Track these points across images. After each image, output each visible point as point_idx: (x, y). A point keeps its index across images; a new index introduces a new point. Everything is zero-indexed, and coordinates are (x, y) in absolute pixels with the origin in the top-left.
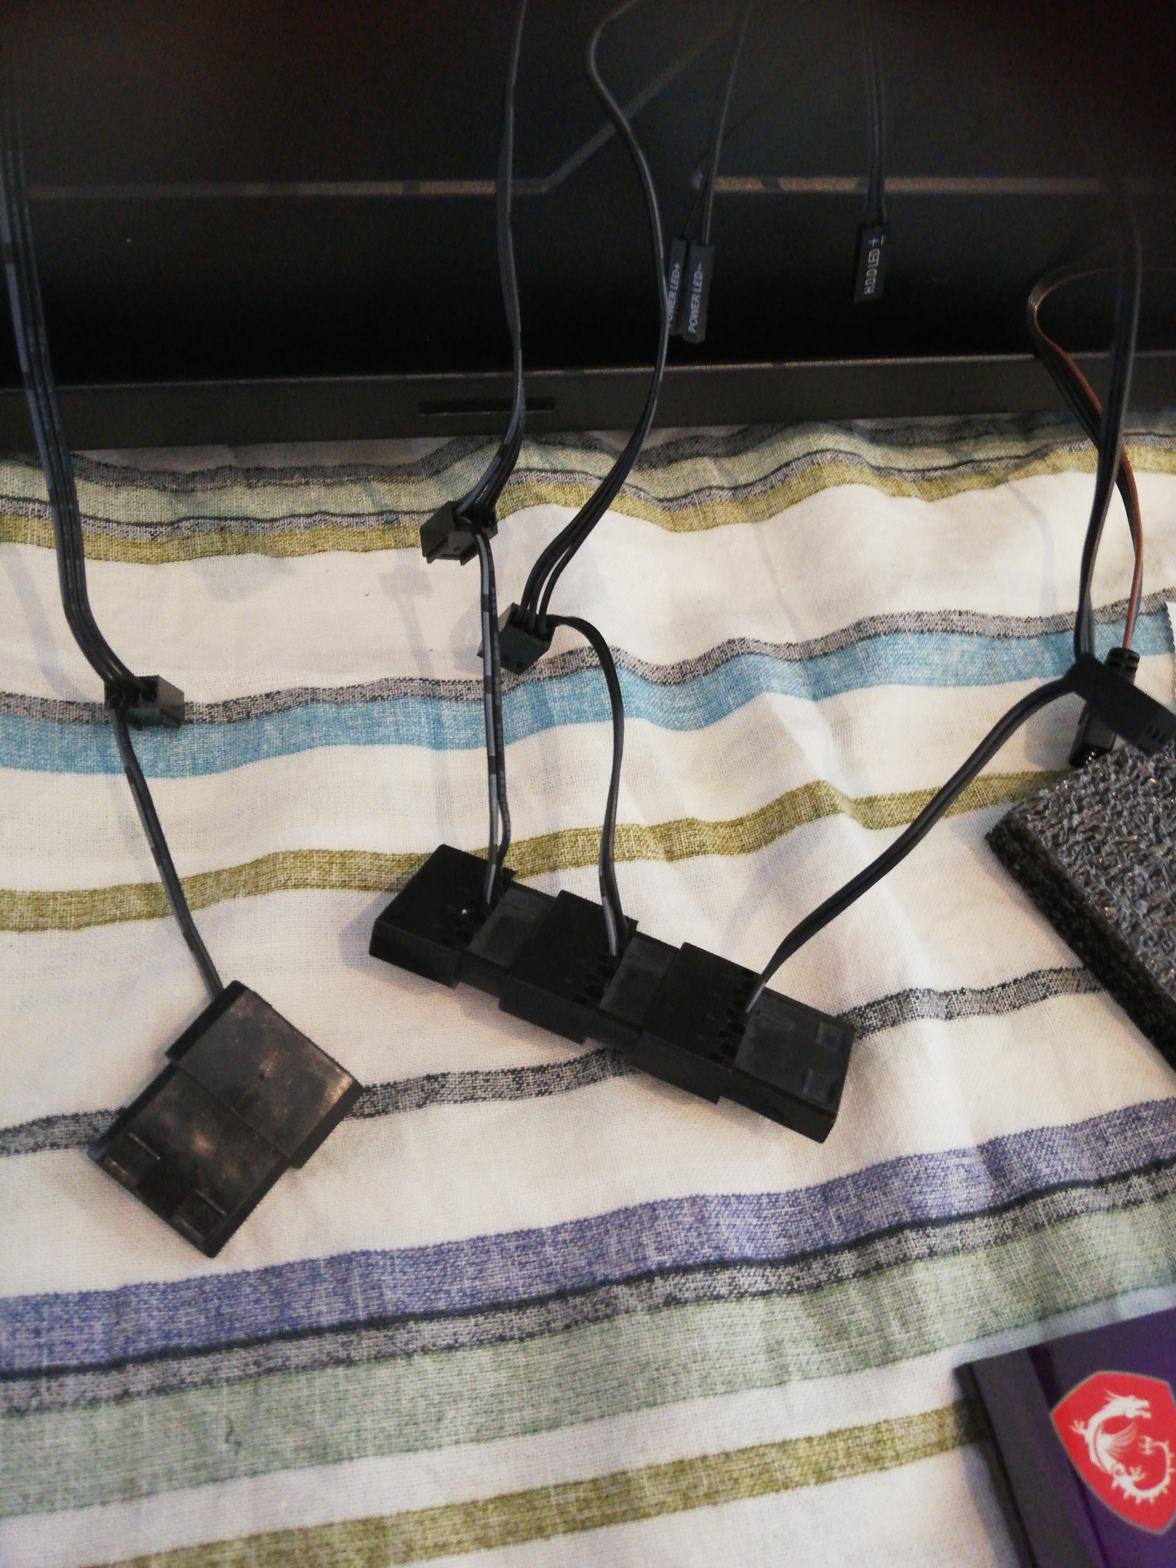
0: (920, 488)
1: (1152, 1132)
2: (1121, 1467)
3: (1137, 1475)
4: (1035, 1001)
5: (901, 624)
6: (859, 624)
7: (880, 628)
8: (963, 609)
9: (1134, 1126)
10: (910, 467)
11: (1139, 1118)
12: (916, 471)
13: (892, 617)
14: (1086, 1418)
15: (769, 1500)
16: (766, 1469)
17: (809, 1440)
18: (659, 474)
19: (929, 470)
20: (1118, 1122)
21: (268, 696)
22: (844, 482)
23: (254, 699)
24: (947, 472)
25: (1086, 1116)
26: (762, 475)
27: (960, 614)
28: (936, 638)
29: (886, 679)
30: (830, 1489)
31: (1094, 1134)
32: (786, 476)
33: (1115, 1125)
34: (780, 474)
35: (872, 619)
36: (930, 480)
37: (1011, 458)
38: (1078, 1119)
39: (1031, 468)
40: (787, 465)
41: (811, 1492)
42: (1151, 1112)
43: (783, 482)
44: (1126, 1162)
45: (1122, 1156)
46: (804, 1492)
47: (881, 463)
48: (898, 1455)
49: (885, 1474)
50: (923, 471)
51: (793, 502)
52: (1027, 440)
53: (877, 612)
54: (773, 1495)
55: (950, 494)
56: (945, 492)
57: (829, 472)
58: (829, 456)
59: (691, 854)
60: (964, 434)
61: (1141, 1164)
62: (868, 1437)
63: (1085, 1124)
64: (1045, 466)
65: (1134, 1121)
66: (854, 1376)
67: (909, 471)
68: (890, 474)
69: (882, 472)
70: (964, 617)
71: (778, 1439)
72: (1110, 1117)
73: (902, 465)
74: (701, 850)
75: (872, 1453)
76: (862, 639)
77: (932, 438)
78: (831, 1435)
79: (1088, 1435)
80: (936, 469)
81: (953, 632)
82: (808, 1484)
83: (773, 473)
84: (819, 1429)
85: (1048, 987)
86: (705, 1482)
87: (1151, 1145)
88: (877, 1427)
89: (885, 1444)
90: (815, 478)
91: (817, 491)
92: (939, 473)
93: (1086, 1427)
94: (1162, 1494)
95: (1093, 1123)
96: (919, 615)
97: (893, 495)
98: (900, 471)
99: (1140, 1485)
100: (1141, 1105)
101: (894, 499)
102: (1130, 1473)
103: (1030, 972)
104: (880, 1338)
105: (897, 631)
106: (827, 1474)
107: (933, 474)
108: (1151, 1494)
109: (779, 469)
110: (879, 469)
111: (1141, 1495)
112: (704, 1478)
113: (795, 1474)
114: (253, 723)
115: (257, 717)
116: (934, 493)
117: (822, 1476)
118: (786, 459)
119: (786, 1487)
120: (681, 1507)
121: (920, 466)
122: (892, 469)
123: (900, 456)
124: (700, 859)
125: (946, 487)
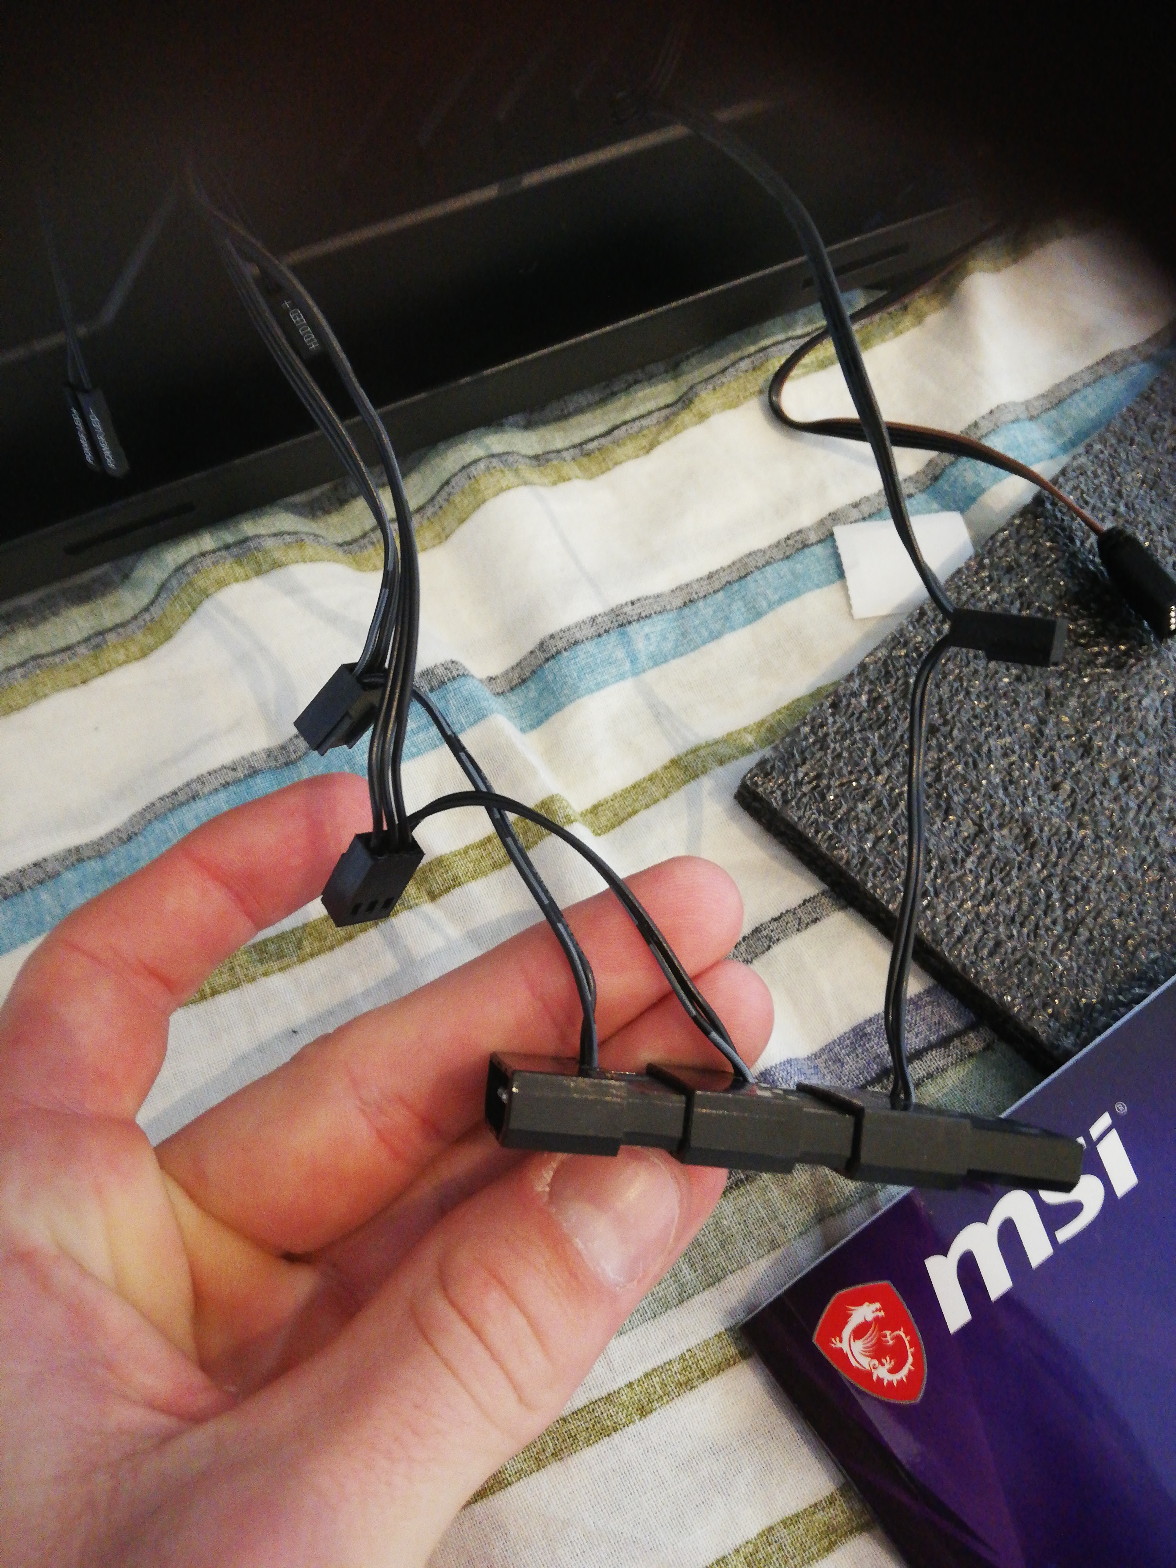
0: (580, 466)
1: (878, 1044)
2: (875, 1362)
3: (888, 1364)
4: (763, 953)
5: (579, 636)
6: (542, 644)
7: (560, 644)
8: (633, 597)
9: (862, 1043)
10: (567, 444)
11: (865, 1035)
12: (574, 447)
13: (569, 630)
14: (838, 1333)
15: (604, 1445)
16: (597, 1421)
17: (630, 1385)
18: (334, 519)
19: (586, 442)
20: (848, 1042)
21: (35, 865)
22: (502, 490)
23: (23, 871)
24: (603, 441)
25: (823, 1044)
26: (429, 496)
27: (633, 603)
28: (613, 637)
29: (574, 695)
30: (653, 1419)
31: (830, 1059)
32: (449, 494)
33: (847, 1046)
34: (444, 494)
35: (552, 637)
36: (588, 455)
37: (660, 409)
38: (816, 1048)
39: (678, 421)
40: (447, 483)
41: (638, 1427)
42: (875, 1027)
43: (448, 500)
44: (861, 1076)
45: (857, 1072)
46: (631, 1429)
47: (538, 449)
48: (703, 1374)
49: (695, 1391)
50: (581, 444)
51: (462, 521)
52: (675, 377)
53: (554, 628)
54: (607, 1439)
55: (609, 469)
56: (603, 465)
57: (486, 483)
58: (482, 465)
59: (448, 890)
60: (615, 389)
61: (874, 1075)
62: (676, 1367)
63: (823, 1050)
64: (691, 415)
65: (861, 1038)
66: (659, 1319)
67: (567, 449)
68: (548, 461)
69: (539, 460)
70: (636, 606)
71: (604, 1394)
72: (840, 1041)
73: (559, 445)
74: (456, 882)
75: (682, 1379)
76: (547, 660)
77: (584, 403)
78: (646, 1375)
79: (845, 1346)
80: (592, 440)
81: (630, 623)
82: (634, 1422)
83: (438, 492)
84: (636, 1374)
85: (771, 938)
86: (551, 1445)
87: (878, 1056)
88: (682, 1358)
89: (691, 1368)
90: (475, 492)
91: (479, 506)
92: (595, 444)
93: (841, 1341)
94: (910, 1371)
95: (828, 1049)
96: (593, 619)
97: (554, 484)
98: (558, 452)
99: (892, 1371)
100: (866, 1021)
101: (555, 488)
102: (883, 1365)
103: (754, 928)
104: (675, 1282)
105: (576, 643)
106: (647, 1409)
107: (591, 446)
108: (903, 1374)
109: (442, 487)
110: (536, 457)
111: (895, 1378)
112: (549, 1442)
113: (621, 1417)
114: (28, 895)
115: (30, 888)
116: (594, 469)
117: (644, 1411)
118: (445, 476)
119: (615, 1430)
120: (535, 1469)
121: (577, 440)
122: (549, 453)
123: (557, 435)
124: (457, 891)
125: (604, 459)
